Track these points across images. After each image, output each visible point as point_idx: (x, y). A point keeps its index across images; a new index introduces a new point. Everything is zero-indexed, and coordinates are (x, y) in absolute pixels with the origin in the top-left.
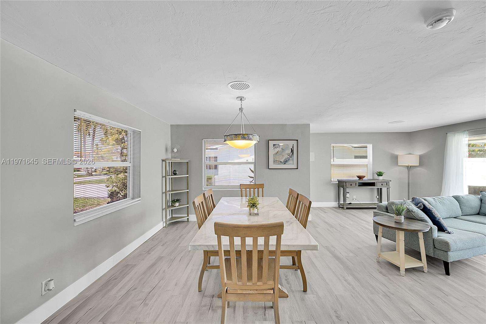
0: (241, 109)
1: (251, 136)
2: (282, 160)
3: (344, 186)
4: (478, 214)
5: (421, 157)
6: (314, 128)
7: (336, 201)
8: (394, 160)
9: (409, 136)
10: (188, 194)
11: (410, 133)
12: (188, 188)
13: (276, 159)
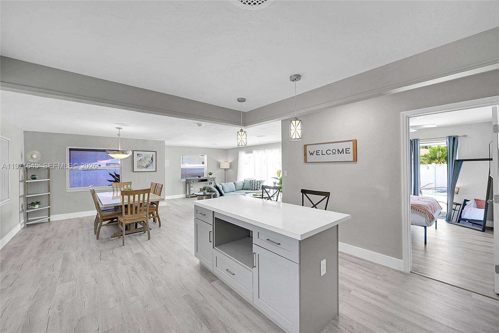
0: (119, 135)
1: (127, 152)
2: (144, 166)
3: (189, 182)
5: (231, 164)
6: (167, 143)
7: (184, 194)
8: (219, 165)
9: (226, 151)
10: (49, 197)
11: (227, 149)
12: (49, 191)
13: (139, 165)
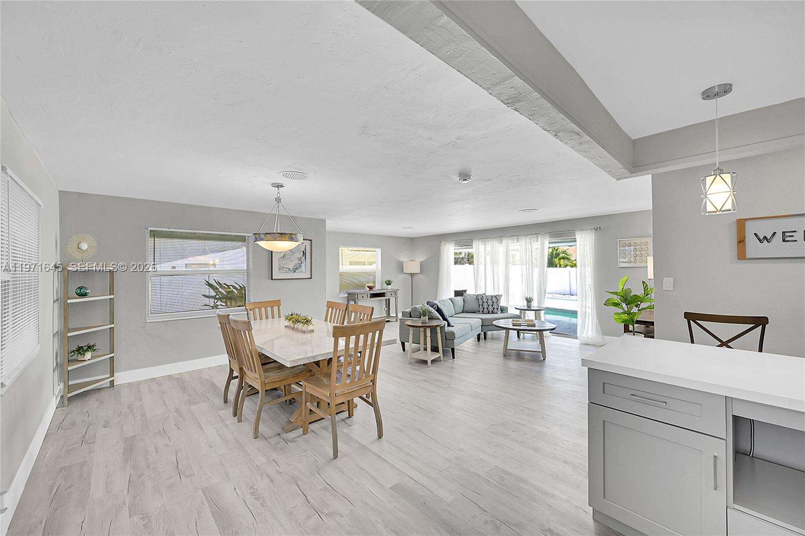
0: (278, 200)
2: (291, 268)
3: (355, 299)
4: (463, 312)
5: (422, 264)
6: (330, 224)
8: (400, 267)
9: (412, 242)
10: (112, 333)
11: (412, 238)
12: (112, 322)
13: (282, 266)
